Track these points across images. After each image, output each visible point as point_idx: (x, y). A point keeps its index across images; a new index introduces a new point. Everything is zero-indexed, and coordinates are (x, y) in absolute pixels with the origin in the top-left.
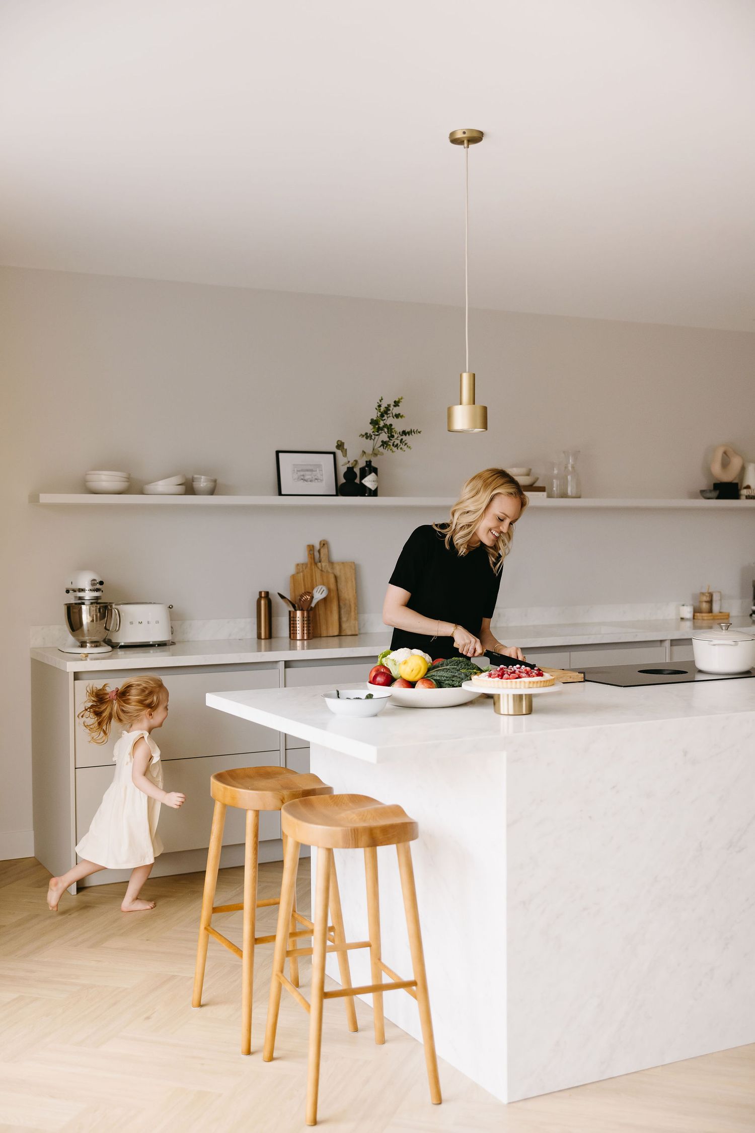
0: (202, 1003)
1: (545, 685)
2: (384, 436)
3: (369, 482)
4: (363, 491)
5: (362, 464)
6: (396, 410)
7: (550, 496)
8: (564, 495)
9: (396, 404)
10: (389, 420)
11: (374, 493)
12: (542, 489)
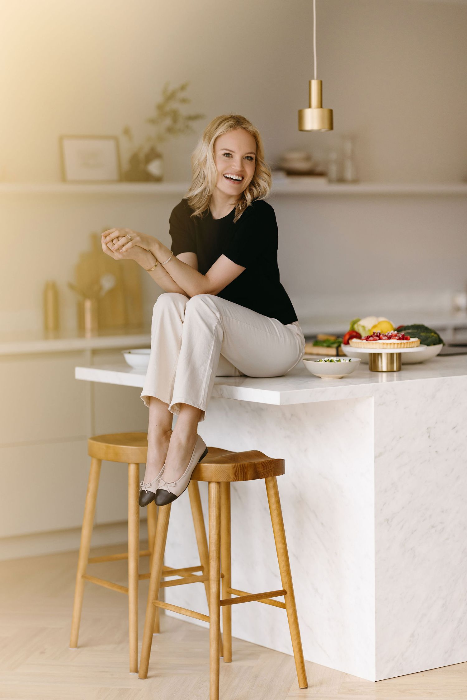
0: (79, 644)
1: (411, 346)
2: (168, 122)
3: (154, 168)
4: (148, 178)
5: (146, 149)
6: (181, 95)
7: (330, 181)
8: (341, 180)
9: (183, 88)
10: (174, 105)
11: (158, 180)
12: (321, 174)
